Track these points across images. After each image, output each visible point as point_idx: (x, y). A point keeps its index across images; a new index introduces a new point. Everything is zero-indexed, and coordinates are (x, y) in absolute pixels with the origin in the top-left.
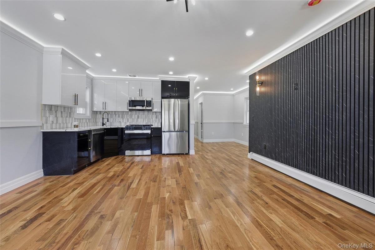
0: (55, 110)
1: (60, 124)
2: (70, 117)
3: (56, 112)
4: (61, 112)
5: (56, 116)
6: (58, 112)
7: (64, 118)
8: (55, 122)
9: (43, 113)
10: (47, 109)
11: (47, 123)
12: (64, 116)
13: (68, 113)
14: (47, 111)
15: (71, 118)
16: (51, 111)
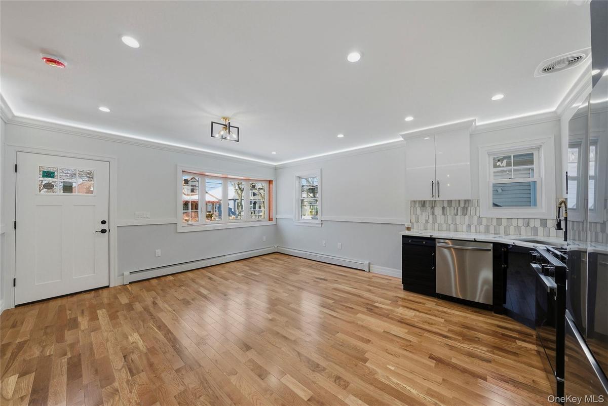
0: (431, 206)
1: (440, 225)
2: (464, 214)
3: (432, 208)
4: (443, 208)
5: (433, 214)
6: (436, 208)
7: (450, 217)
8: (431, 221)
9: (412, 211)
10: (417, 205)
11: (418, 222)
12: (448, 214)
13: (459, 209)
14: (418, 209)
15: (467, 217)
16: (424, 208)
